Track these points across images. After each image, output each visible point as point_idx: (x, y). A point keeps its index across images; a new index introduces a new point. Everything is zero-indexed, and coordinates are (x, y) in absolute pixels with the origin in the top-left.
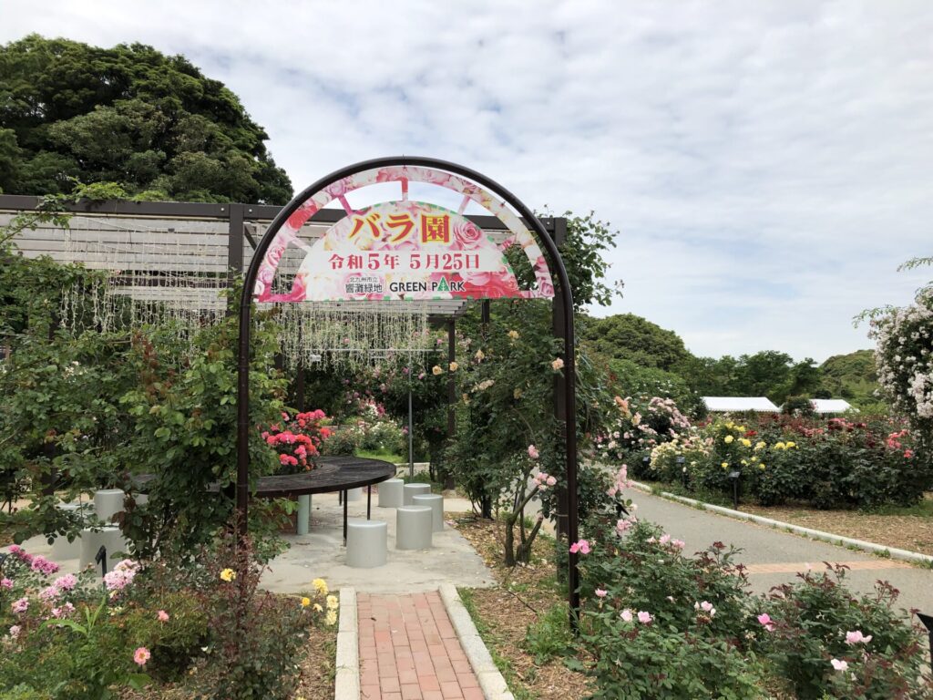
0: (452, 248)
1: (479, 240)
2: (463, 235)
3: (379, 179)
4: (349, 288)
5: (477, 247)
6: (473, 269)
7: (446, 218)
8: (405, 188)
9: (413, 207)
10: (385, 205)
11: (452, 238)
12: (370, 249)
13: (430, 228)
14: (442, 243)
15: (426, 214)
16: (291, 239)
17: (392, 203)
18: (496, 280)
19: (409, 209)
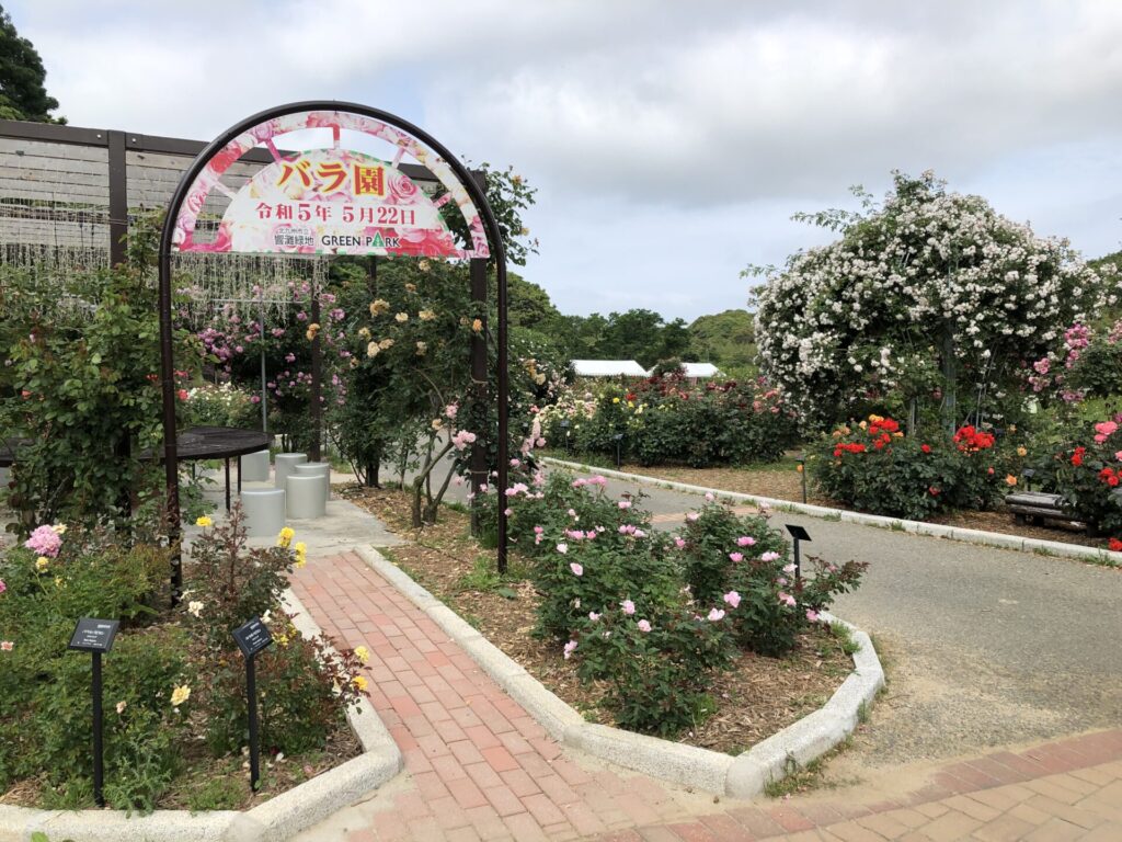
1: (414, 196)
2: (398, 189)
3: (309, 123)
4: (278, 239)
5: (413, 202)
6: (408, 225)
7: (380, 170)
8: (336, 136)
9: (345, 157)
10: (316, 152)
11: (387, 192)
12: (299, 199)
13: (364, 180)
14: (376, 196)
15: (359, 164)
16: (213, 184)
17: (323, 151)
18: (432, 238)
19: (341, 158)
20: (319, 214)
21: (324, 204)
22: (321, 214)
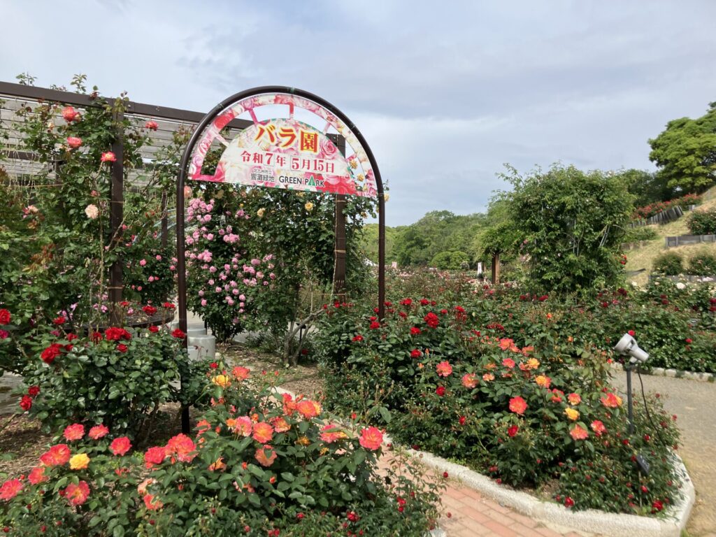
1: (335, 154)
2: (325, 148)
3: (276, 100)
4: (253, 176)
5: (333, 158)
6: (330, 173)
7: (316, 135)
8: (292, 111)
9: (296, 125)
10: (279, 120)
11: (319, 150)
12: (267, 150)
13: (306, 141)
14: (313, 152)
15: (304, 131)
16: (216, 136)
17: (283, 119)
18: (343, 182)
19: (293, 125)
20: (278, 162)
21: (282, 155)
22: (280, 161)
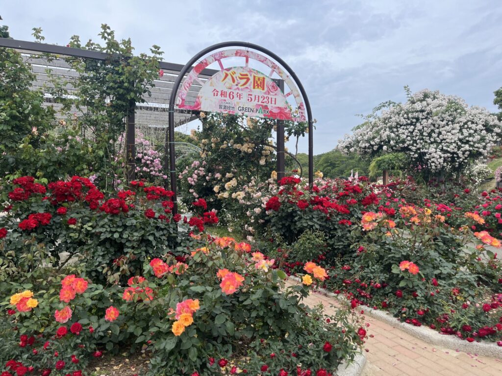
0: (265, 93)
1: (277, 91)
2: (270, 88)
3: (236, 54)
4: (220, 107)
5: (276, 94)
6: (273, 105)
7: (264, 78)
8: (247, 61)
9: (250, 71)
12: (230, 89)
13: (257, 82)
14: (261, 90)
15: (256, 75)
16: (195, 78)
17: (241, 67)
18: (282, 111)
19: (248, 71)
21: (240, 92)
22: (239, 96)
